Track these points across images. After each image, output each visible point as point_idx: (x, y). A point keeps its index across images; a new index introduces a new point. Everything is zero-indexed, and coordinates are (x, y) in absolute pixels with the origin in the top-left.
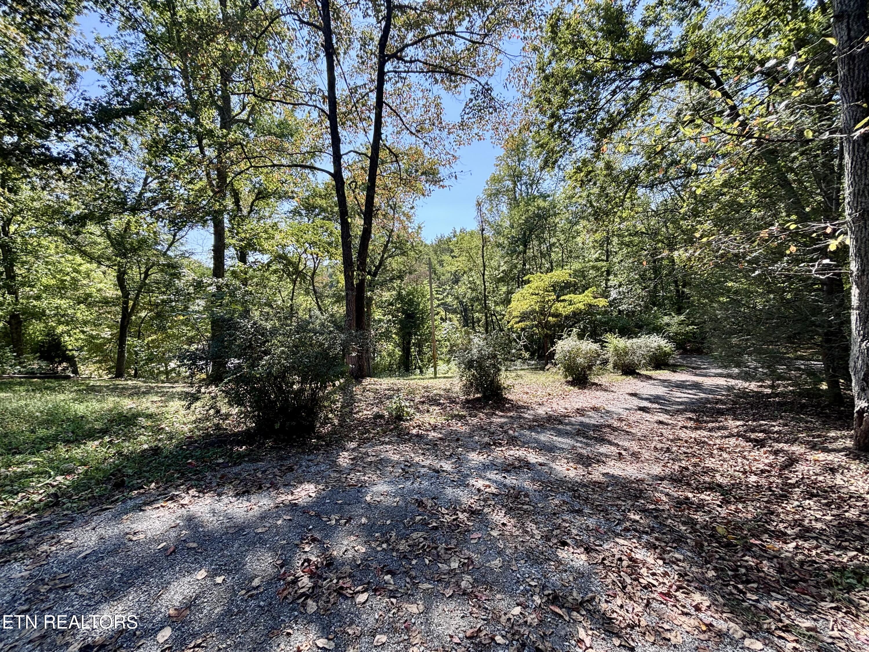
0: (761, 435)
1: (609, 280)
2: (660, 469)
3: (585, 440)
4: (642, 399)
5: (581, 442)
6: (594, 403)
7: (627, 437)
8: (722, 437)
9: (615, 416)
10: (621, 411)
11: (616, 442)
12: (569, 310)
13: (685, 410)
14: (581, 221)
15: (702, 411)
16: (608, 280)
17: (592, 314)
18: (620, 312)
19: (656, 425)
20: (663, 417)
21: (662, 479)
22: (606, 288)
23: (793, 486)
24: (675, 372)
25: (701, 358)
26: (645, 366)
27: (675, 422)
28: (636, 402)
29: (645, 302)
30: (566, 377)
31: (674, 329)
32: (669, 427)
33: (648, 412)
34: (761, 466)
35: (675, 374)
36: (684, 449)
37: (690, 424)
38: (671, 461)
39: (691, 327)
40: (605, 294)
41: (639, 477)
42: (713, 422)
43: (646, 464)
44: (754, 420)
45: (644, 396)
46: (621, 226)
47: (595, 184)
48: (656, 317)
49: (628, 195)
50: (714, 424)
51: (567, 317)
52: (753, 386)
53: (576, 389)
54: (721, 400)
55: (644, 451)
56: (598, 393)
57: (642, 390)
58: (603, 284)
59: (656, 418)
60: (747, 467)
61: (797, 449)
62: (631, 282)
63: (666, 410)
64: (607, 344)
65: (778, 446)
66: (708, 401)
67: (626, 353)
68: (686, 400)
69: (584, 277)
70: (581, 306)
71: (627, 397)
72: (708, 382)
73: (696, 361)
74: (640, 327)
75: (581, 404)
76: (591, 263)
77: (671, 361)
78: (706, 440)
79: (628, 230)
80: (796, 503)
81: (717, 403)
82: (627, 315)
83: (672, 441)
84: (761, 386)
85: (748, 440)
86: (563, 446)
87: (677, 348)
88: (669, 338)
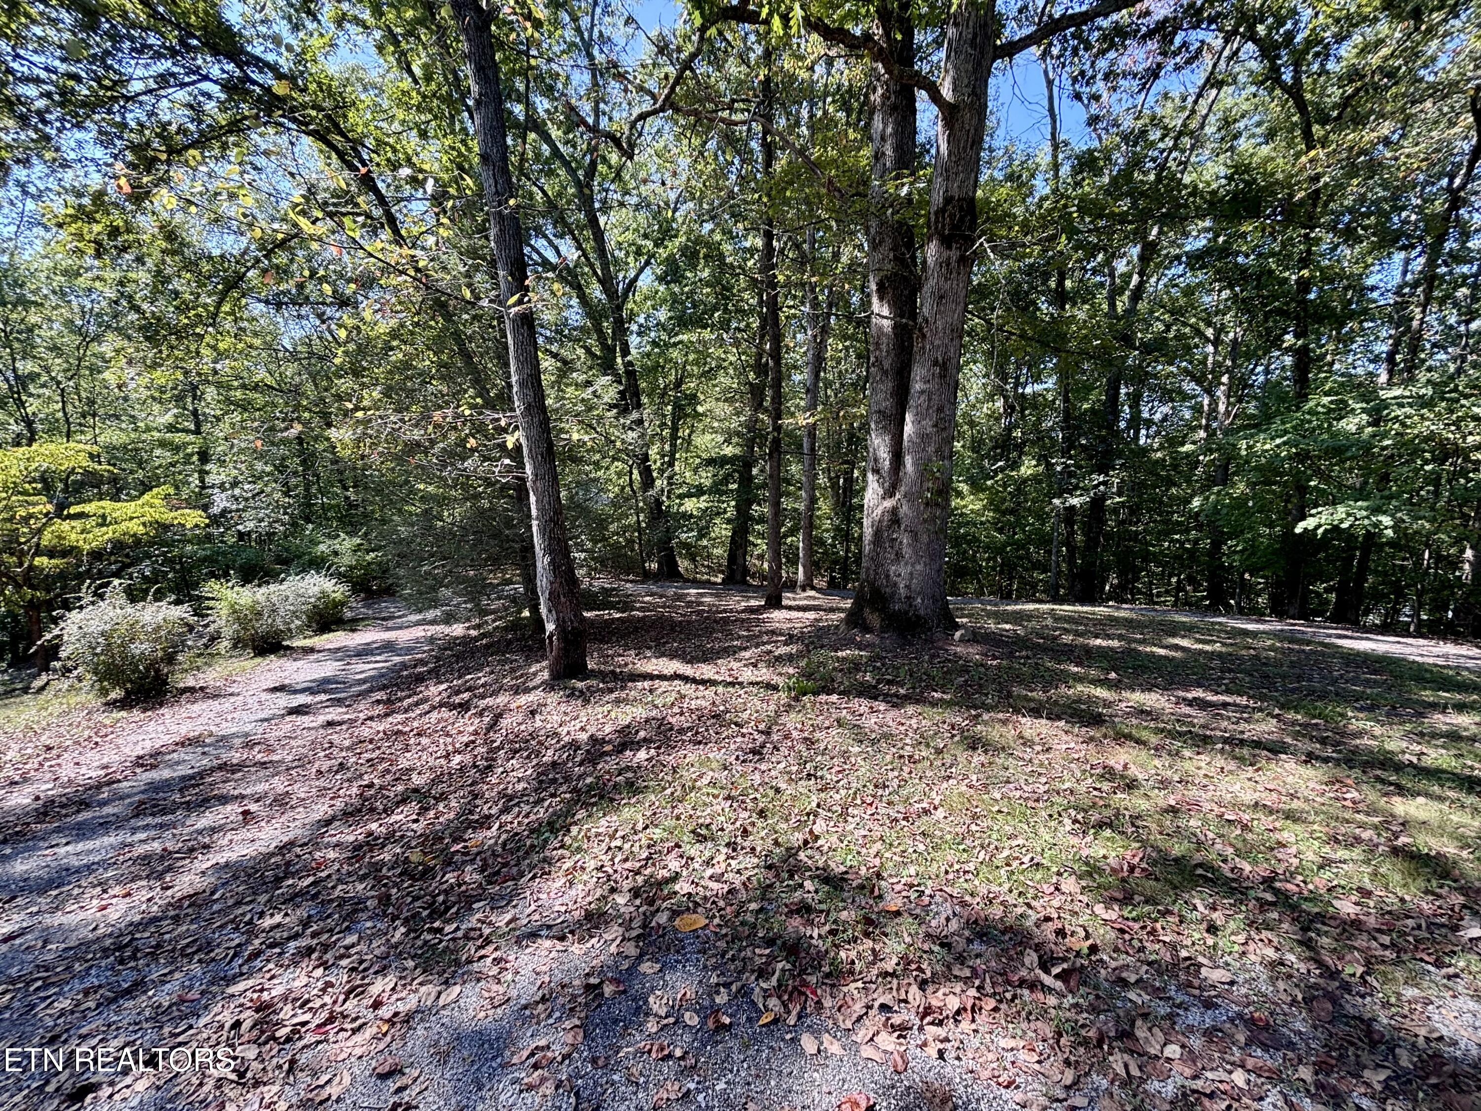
0: (466, 696)
1: (208, 473)
2: (326, 807)
3: (158, 820)
4: (296, 692)
5: (146, 827)
6: (187, 729)
7: (261, 774)
8: (421, 715)
9: (237, 742)
10: (248, 728)
11: (236, 793)
12: (101, 537)
13: (371, 690)
14: (110, 336)
15: (396, 685)
16: (203, 473)
17: (171, 544)
18: (241, 535)
19: (321, 731)
20: (335, 714)
21: (328, 823)
22: (203, 487)
23: (499, 748)
24: (353, 631)
25: (394, 602)
26: (300, 630)
27: (352, 717)
28: (284, 701)
29: (291, 516)
30: (104, 692)
31: (347, 560)
32: (344, 727)
33: (307, 713)
34: (466, 739)
35: (355, 635)
36: (367, 756)
37: (380, 709)
38: (346, 785)
39: (372, 555)
40: (200, 500)
41: (285, 839)
42: (409, 697)
43: (301, 809)
44: (460, 677)
45: (298, 687)
46: (218, 366)
47: (140, 260)
48: (315, 543)
49: (226, 308)
50: (410, 700)
51: (97, 555)
52: (458, 630)
53: (136, 714)
54: (421, 660)
55: (296, 787)
56: (196, 708)
57: (295, 676)
58: (194, 480)
59: (321, 719)
60: (450, 748)
61: (502, 699)
62: (256, 478)
63: (339, 700)
64: (211, 603)
65: (482, 703)
66: (404, 666)
67: (260, 614)
68: (371, 673)
69: (140, 464)
70: (135, 527)
71: (264, 696)
72: (403, 636)
73: (387, 607)
74: (286, 562)
75: (148, 745)
76: (156, 435)
77: (349, 614)
78: (400, 727)
79: (238, 377)
80: (501, 769)
81: (415, 666)
82: (259, 541)
83: (348, 749)
84: (468, 628)
85: (452, 707)
86: (93, 858)
87: (355, 590)
88: (340, 577)
